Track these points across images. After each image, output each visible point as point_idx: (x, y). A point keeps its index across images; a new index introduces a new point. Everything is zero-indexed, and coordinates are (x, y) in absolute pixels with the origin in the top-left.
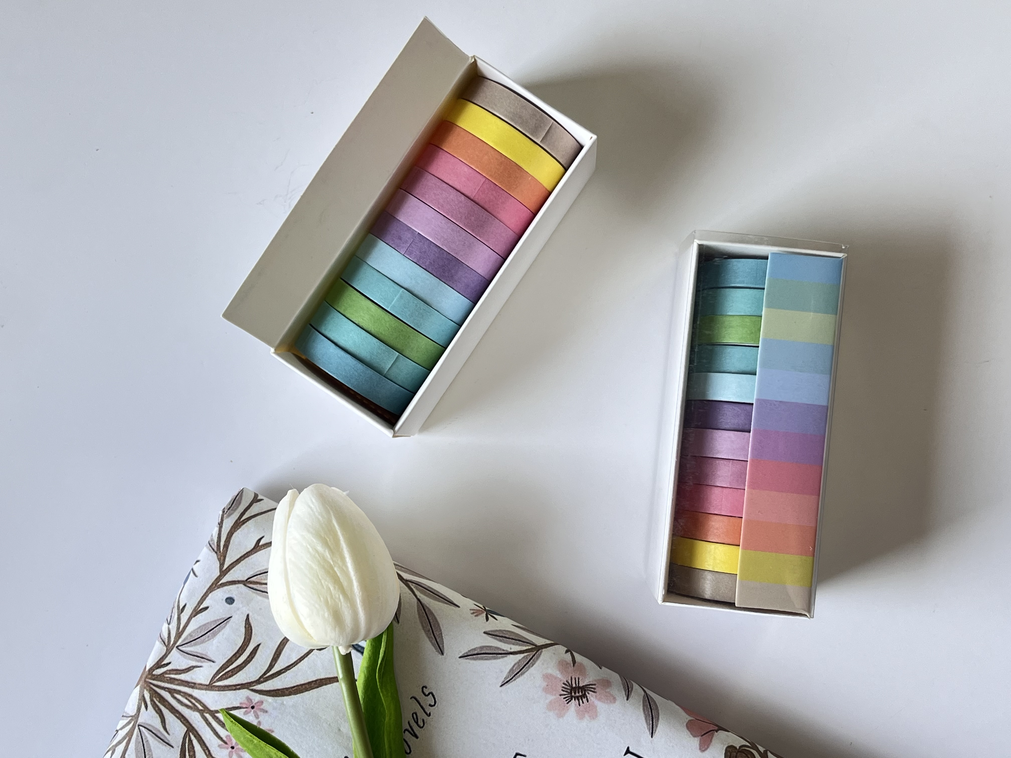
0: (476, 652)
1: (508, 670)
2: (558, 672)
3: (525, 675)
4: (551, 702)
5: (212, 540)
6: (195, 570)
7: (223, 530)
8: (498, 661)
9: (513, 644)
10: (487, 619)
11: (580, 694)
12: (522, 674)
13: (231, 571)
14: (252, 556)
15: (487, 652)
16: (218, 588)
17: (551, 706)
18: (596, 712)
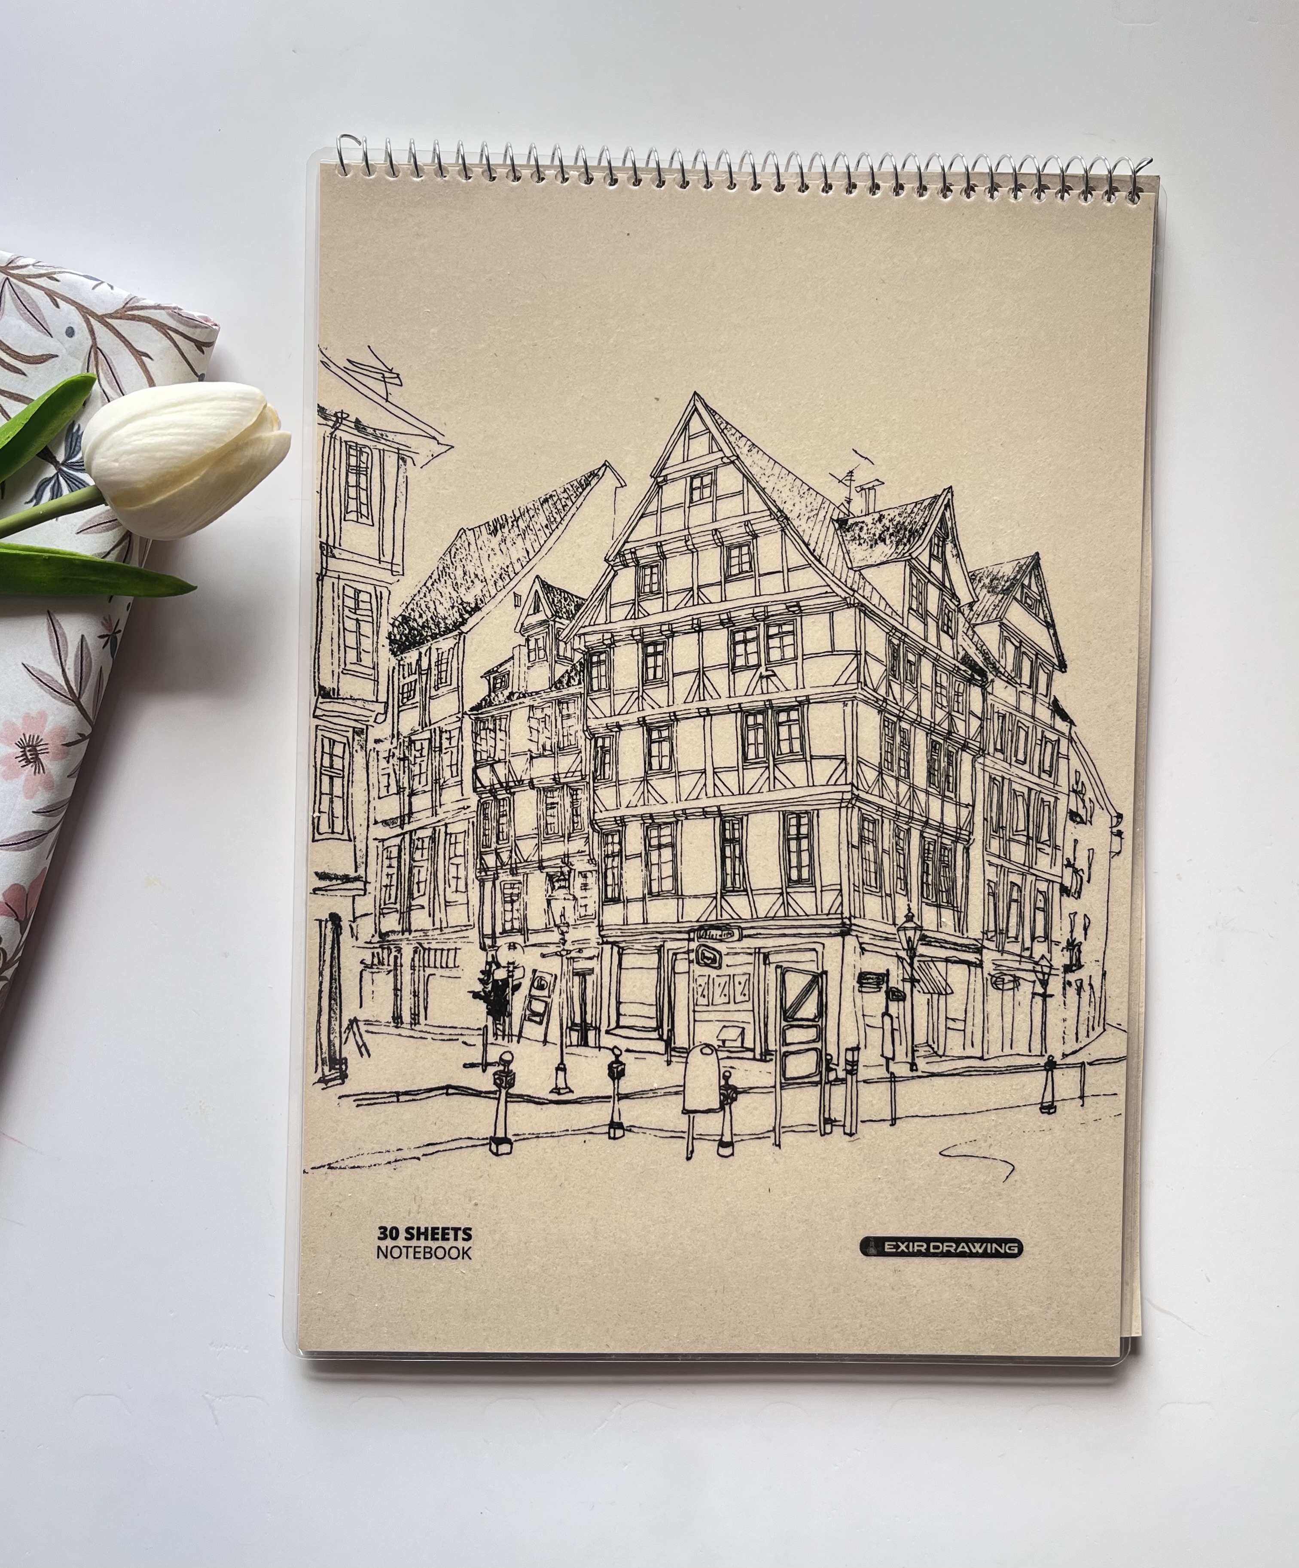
0: (57, 629)
1: (42, 669)
2: (51, 727)
3: (39, 690)
4: (13, 724)
5: (138, 300)
6: (102, 285)
7: (153, 311)
8: (52, 657)
9: (75, 671)
10: (101, 637)
11: (30, 757)
12: (41, 686)
13: (105, 328)
14: (127, 350)
15: (60, 642)
16: (83, 316)
17: (9, 725)
18: (11, 778)
